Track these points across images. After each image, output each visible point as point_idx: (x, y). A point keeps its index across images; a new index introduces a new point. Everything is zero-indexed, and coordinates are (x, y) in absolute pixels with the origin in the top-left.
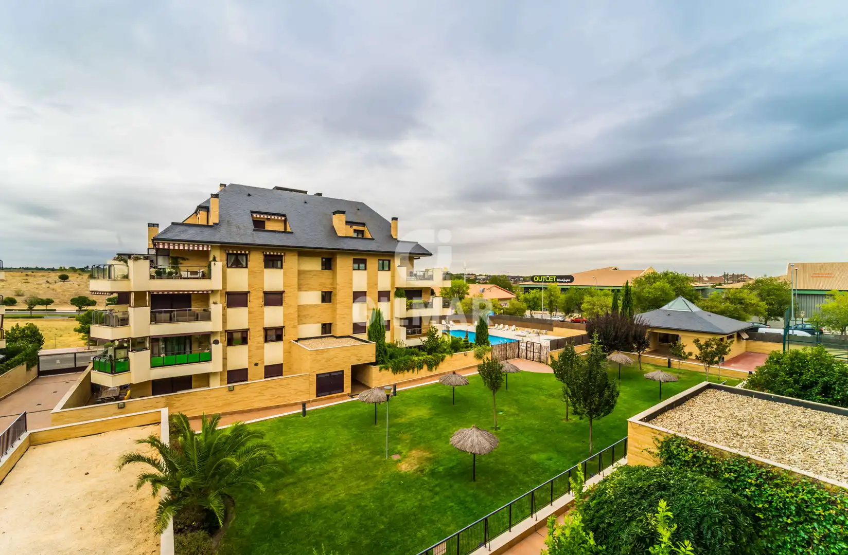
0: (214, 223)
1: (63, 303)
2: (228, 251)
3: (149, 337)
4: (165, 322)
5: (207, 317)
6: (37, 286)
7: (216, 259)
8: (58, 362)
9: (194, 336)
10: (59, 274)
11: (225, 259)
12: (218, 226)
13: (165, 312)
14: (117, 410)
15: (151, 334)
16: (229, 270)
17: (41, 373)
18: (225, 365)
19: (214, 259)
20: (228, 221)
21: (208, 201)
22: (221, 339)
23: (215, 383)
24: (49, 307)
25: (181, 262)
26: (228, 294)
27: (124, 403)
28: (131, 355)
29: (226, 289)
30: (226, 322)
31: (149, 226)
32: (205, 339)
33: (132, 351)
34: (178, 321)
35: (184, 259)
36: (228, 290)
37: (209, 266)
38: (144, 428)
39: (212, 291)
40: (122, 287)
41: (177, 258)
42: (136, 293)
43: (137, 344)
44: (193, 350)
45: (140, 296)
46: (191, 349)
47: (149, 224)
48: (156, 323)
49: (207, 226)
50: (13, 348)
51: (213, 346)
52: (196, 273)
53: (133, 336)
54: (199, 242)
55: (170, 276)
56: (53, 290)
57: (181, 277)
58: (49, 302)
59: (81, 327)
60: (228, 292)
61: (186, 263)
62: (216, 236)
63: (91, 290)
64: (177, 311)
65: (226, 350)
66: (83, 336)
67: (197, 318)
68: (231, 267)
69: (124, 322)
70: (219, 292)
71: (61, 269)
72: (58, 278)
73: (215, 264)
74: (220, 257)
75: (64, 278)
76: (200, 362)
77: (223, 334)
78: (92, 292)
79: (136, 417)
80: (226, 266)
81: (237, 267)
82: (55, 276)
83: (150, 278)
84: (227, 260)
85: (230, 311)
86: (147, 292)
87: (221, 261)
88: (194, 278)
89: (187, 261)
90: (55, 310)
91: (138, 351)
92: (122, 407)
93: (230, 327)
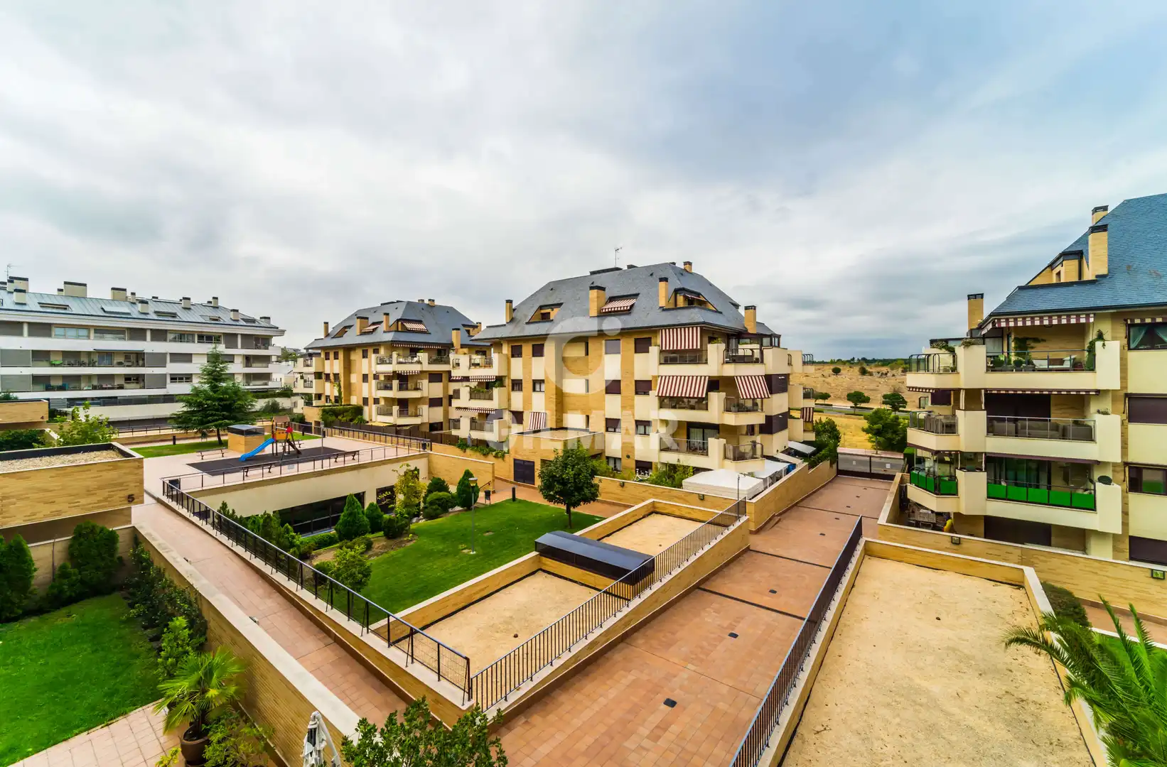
0: (1097, 276)
1: (839, 398)
2: (1132, 320)
3: (985, 453)
4: (1009, 435)
5: (1087, 434)
6: (815, 380)
7: (1105, 337)
8: (854, 463)
9: (1056, 462)
10: (832, 367)
11: (1124, 335)
12: (1104, 280)
13: (1009, 420)
14: (949, 545)
15: (987, 451)
16: (1133, 356)
17: (841, 472)
18: (1125, 524)
19: (1100, 337)
20: (1129, 267)
21: (1083, 240)
22: (1113, 476)
23: (1101, 552)
24: (827, 402)
25: (1032, 344)
26: (1130, 397)
27: (960, 538)
28: (960, 475)
29: (1126, 388)
30: (1127, 448)
31: (969, 299)
32: (1081, 471)
33: (961, 469)
34: (1030, 436)
35: (1036, 340)
36: (1131, 390)
37: (1092, 350)
38: (996, 585)
39: (1098, 392)
40: (948, 382)
41: (1026, 340)
42: (968, 391)
43: (968, 461)
44: (1052, 484)
45: (972, 395)
46: (1049, 482)
47: (969, 296)
48: (994, 435)
49: (1081, 283)
50: (819, 441)
51: (1099, 486)
52: (1061, 362)
53: (963, 449)
54: (1068, 312)
55: (1018, 367)
56: (828, 383)
57: (1034, 370)
58: (825, 396)
59: (869, 427)
60: (1131, 394)
61: (1039, 346)
62: (1103, 298)
63: (908, 385)
64: (1029, 420)
65: (1127, 497)
66: (871, 438)
67: (1063, 434)
68: (1136, 348)
69: (950, 428)
70: (1110, 394)
71: (832, 362)
72: (831, 371)
73: (1104, 345)
74: (1112, 332)
75: (836, 371)
76: (1071, 507)
77: (1118, 469)
78: (910, 388)
79: (984, 565)
80: (1126, 348)
81: (1153, 348)
82: (828, 370)
83: (987, 370)
84: (1128, 337)
85: (1134, 428)
86: (983, 391)
87: (1114, 338)
88: (1057, 370)
89: (1044, 344)
90: (831, 405)
91: (968, 471)
92: (957, 543)
93: (1134, 457)
